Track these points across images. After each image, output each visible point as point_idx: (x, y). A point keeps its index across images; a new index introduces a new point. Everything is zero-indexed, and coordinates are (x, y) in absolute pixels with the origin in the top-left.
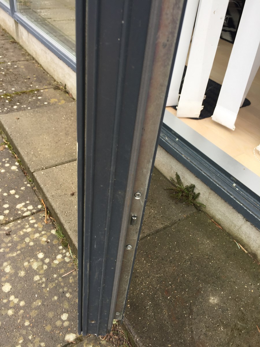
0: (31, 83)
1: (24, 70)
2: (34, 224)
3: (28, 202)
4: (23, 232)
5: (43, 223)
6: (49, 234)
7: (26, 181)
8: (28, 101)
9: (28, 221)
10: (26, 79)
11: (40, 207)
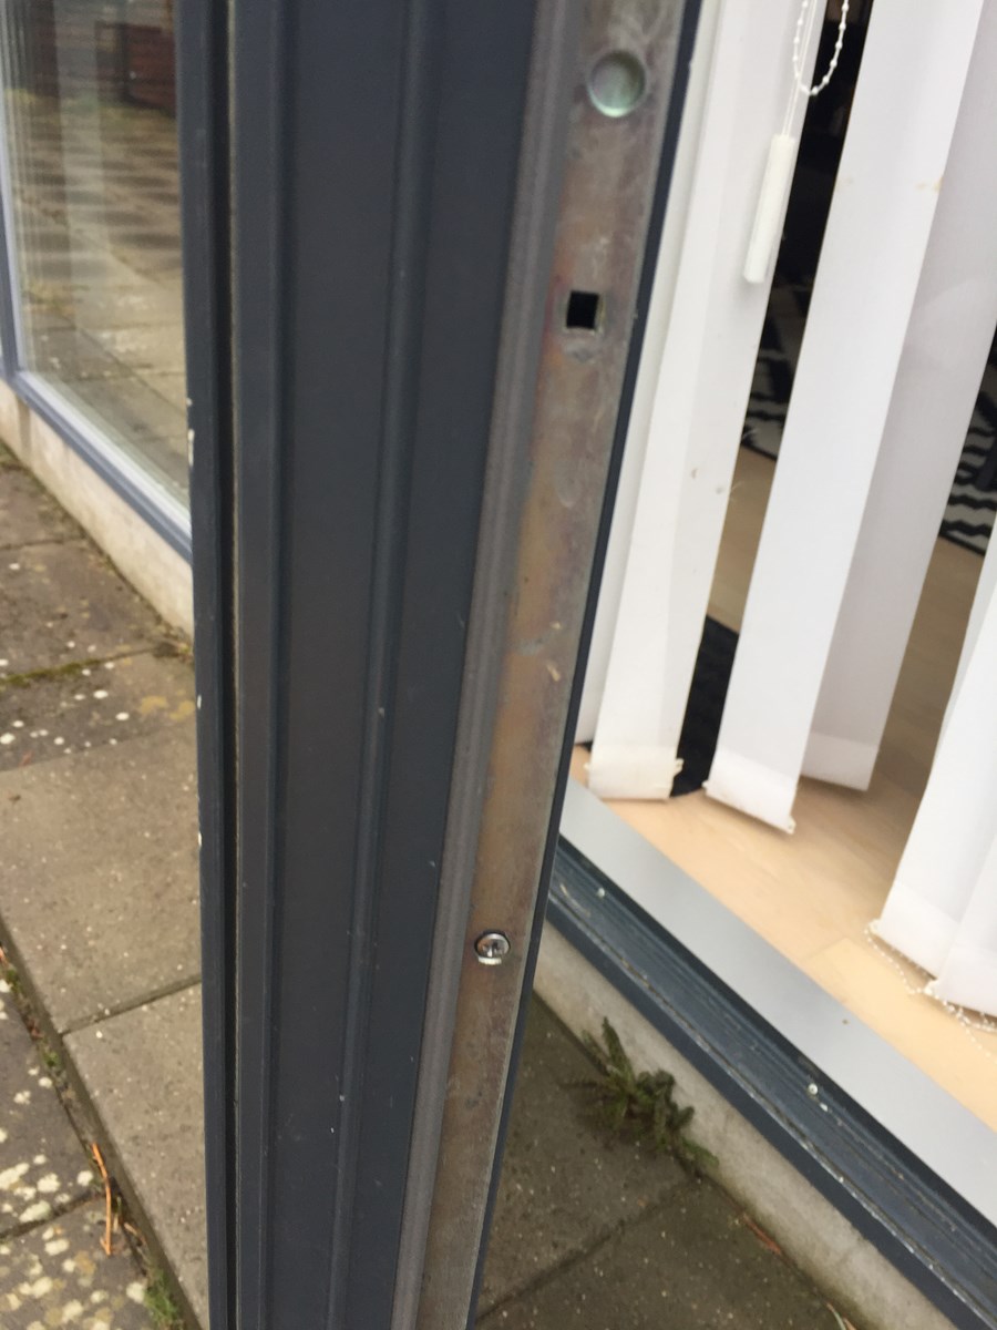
0: (71, 635)
1: (46, 581)
2: (62, 1257)
3: (40, 1160)
4: (19, 1296)
5: (98, 1255)
6: (117, 1302)
7: (33, 1066)
8: (54, 711)
9: (40, 1245)
10: (53, 618)
11: (85, 1178)
